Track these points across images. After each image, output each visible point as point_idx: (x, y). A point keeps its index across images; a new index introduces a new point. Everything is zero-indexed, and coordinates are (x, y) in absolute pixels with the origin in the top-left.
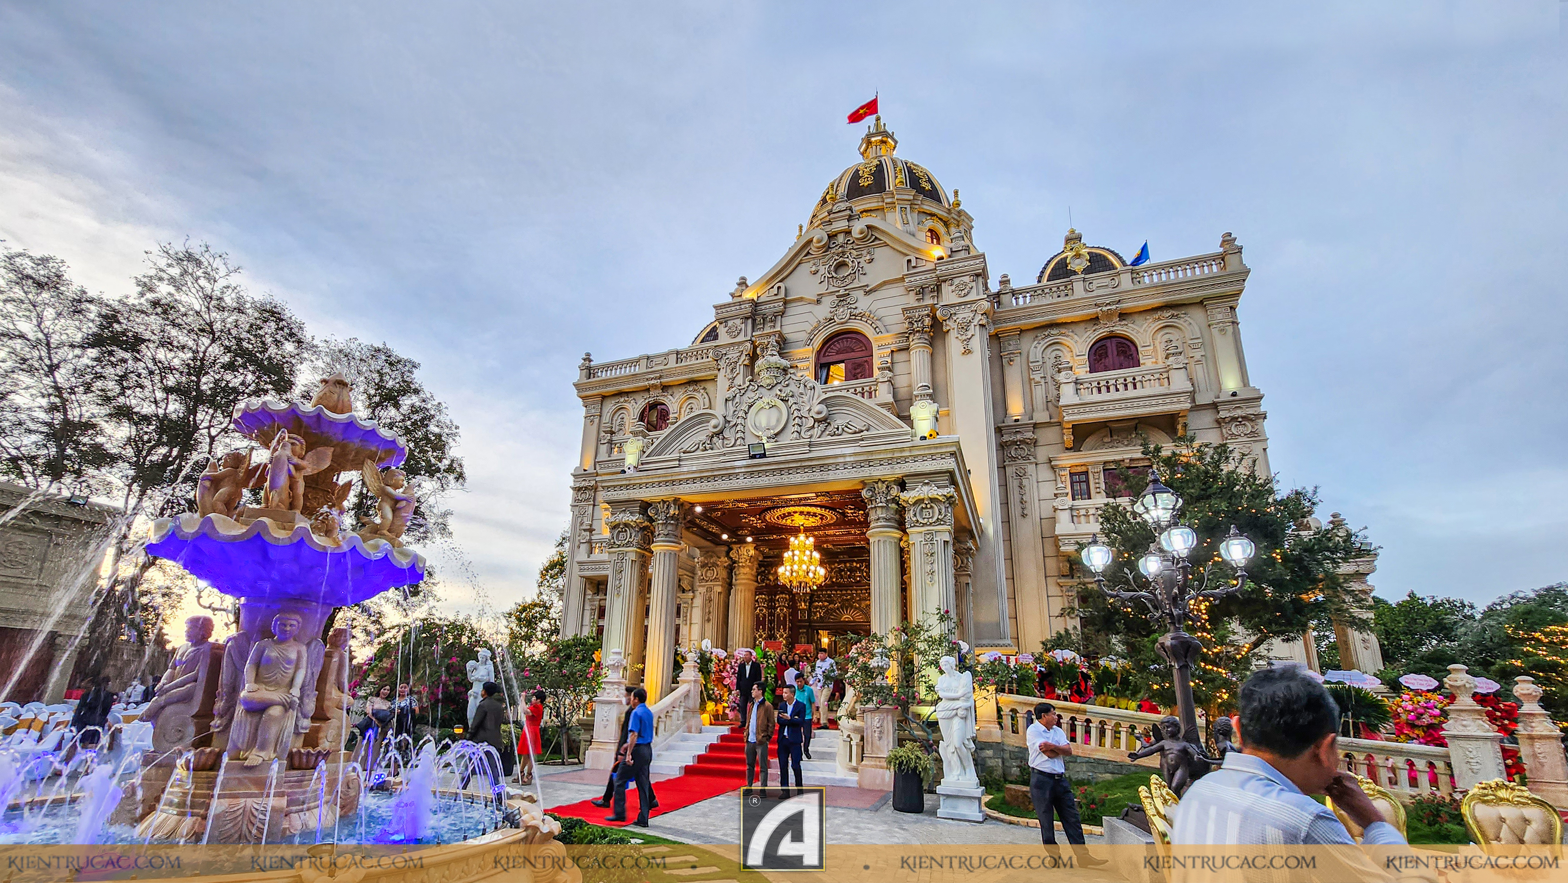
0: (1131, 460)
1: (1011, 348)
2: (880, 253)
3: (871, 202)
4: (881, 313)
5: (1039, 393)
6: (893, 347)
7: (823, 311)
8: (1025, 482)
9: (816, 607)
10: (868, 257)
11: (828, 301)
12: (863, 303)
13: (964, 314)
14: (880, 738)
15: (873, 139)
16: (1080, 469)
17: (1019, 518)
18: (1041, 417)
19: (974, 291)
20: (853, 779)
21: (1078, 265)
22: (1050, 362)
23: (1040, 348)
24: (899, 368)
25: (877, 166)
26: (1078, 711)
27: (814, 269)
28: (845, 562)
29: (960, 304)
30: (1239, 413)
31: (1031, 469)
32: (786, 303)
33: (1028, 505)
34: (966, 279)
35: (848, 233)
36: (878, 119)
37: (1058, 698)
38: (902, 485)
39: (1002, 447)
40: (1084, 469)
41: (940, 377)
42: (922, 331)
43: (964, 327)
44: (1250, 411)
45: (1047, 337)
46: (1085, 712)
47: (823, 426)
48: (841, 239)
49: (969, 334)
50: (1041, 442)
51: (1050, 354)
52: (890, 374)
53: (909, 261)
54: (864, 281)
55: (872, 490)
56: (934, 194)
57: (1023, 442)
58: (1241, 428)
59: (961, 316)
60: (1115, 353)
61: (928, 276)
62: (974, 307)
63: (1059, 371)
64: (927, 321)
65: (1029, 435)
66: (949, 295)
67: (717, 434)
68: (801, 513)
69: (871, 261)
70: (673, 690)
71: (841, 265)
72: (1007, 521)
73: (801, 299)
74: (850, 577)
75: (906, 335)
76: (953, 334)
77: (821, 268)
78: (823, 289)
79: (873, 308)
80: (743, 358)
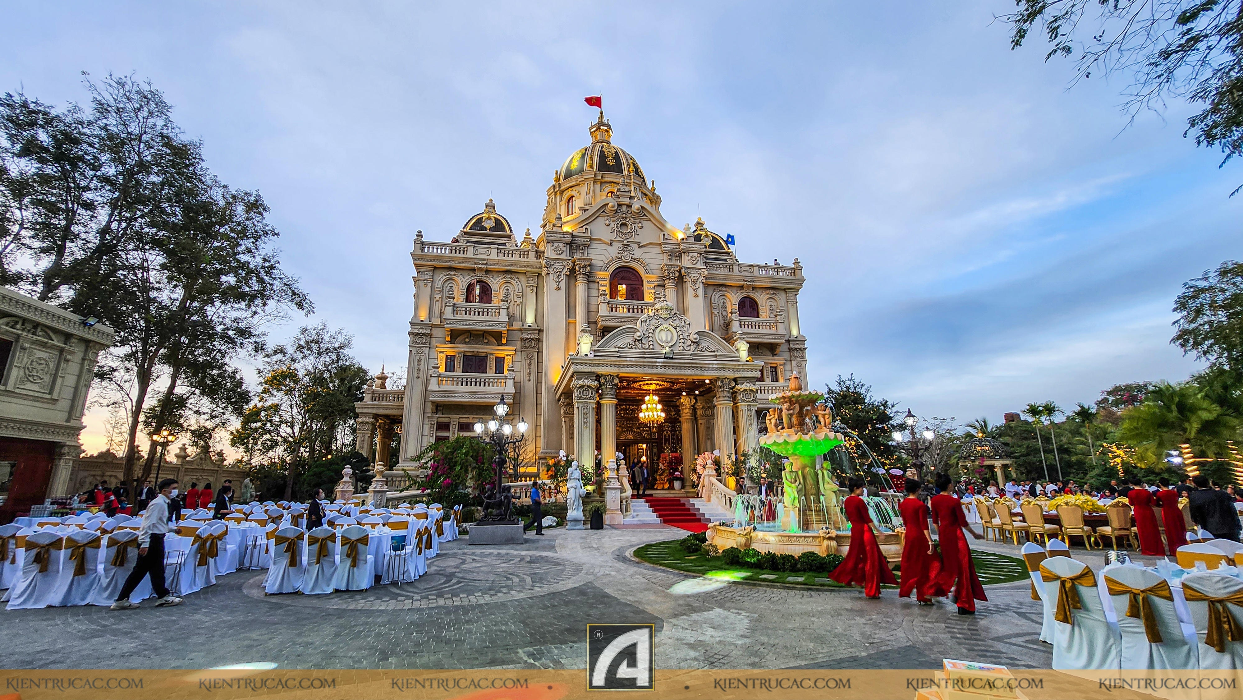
2: (647, 224)
4: (648, 261)
6: (656, 284)
7: (614, 251)
10: (639, 225)
11: (617, 245)
12: (638, 253)
19: (700, 262)
21: (707, 242)
22: (720, 305)
23: (716, 297)
27: (607, 222)
29: (693, 268)
30: (798, 346)
32: (591, 240)
34: (695, 255)
35: (629, 206)
36: (602, 112)
38: (736, 382)
42: (674, 279)
43: (695, 282)
44: (802, 346)
47: (695, 346)
48: (624, 208)
49: (697, 286)
51: (721, 301)
53: (662, 233)
54: (638, 239)
55: (722, 382)
58: (798, 354)
59: (693, 275)
60: (749, 307)
61: (673, 246)
62: (700, 271)
64: (677, 274)
66: (686, 262)
67: (639, 341)
69: (641, 227)
71: (624, 225)
73: (600, 240)
75: (663, 278)
76: (689, 284)
77: (612, 224)
78: (613, 237)
79: (644, 257)
80: (565, 270)
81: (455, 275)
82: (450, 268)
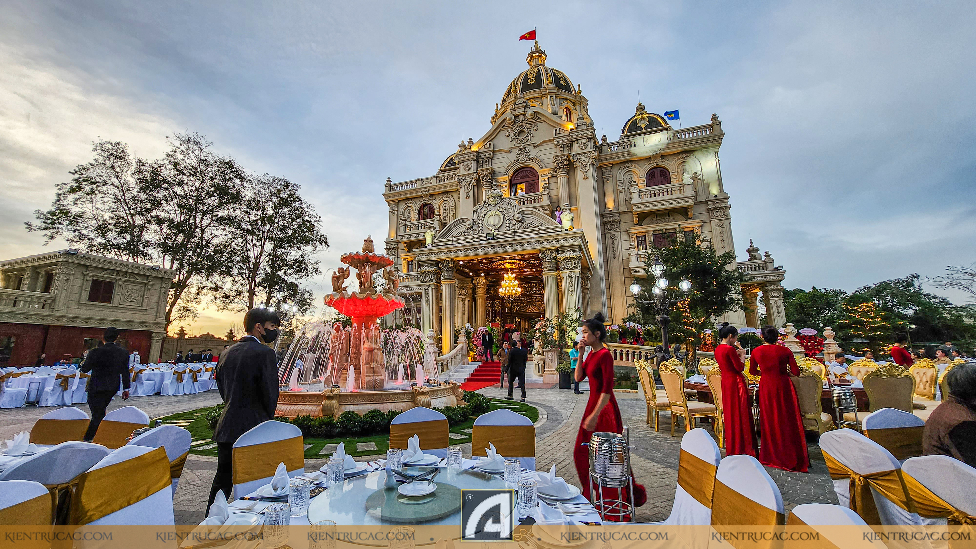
0: (666, 229)
1: (608, 173)
2: (541, 126)
3: (534, 93)
4: (542, 157)
5: (622, 196)
6: (549, 175)
7: (513, 157)
8: (615, 241)
9: (515, 306)
10: (535, 128)
11: (515, 151)
12: (533, 153)
13: (584, 159)
14: (551, 362)
15: (534, 55)
16: (641, 235)
17: (612, 259)
18: (623, 209)
19: (589, 146)
20: (541, 380)
21: (643, 124)
22: (627, 181)
23: (622, 173)
24: (552, 186)
25: (537, 72)
26: (636, 348)
27: (507, 134)
28: (528, 284)
29: (582, 154)
30: (718, 205)
31: (618, 234)
32: (493, 152)
33: (616, 253)
34: (585, 140)
35: (524, 115)
36: (536, 43)
37: (628, 343)
38: (557, 251)
39: (604, 224)
40: (643, 234)
41: (573, 190)
42: (563, 168)
43: (584, 165)
44: (723, 205)
45: (625, 168)
46: (639, 349)
47: (520, 224)
48: (521, 118)
49: (587, 168)
50: (623, 221)
51: (627, 177)
52: (548, 191)
53: (556, 130)
54: (533, 141)
55: (544, 253)
56: (567, 88)
57: (614, 221)
58: (718, 213)
59: (582, 160)
60: (659, 175)
61: (566, 138)
62: (589, 155)
63: (631, 186)
64: (566, 162)
65: (617, 218)
66: (577, 149)
67: (470, 228)
68: (509, 263)
69: (537, 130)
70: (455, 347)
71: (522, 132)
72: (606, 261)
73: (501, 150)
74: (531, 290)
75: (555, 169)
76: (579, 169)
77: (512, 134)
78: (512, 145)
79: (538, 155)
80: (473, 181)
81: (411, 203)
82: (408, 199)
